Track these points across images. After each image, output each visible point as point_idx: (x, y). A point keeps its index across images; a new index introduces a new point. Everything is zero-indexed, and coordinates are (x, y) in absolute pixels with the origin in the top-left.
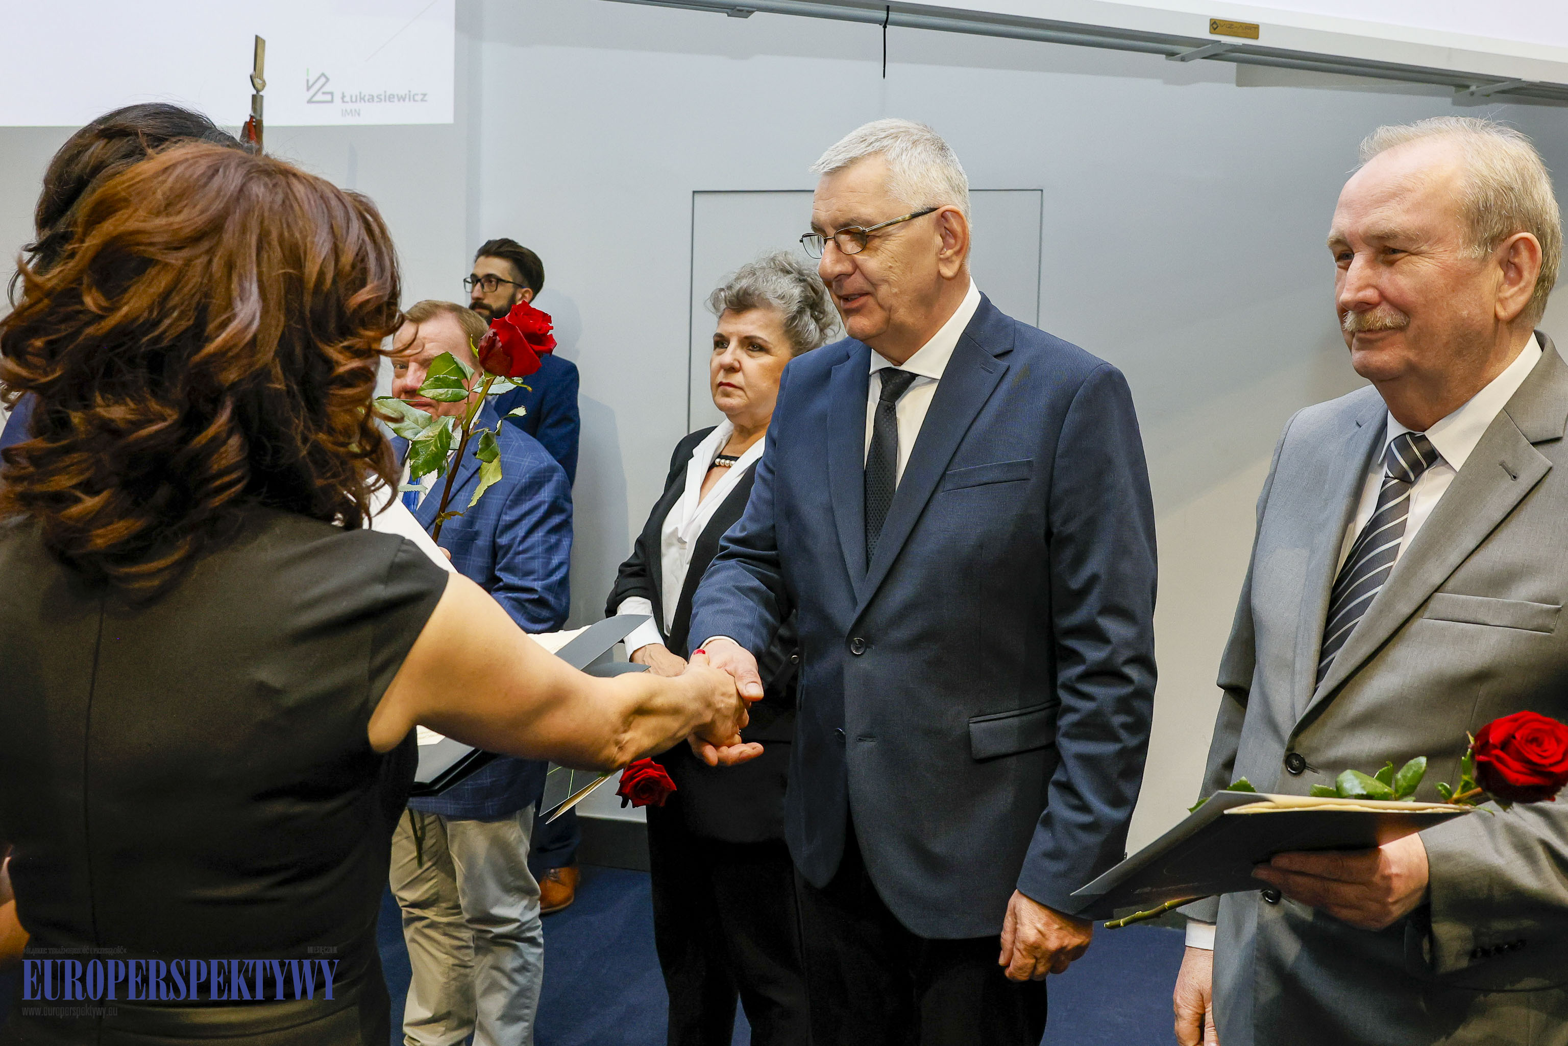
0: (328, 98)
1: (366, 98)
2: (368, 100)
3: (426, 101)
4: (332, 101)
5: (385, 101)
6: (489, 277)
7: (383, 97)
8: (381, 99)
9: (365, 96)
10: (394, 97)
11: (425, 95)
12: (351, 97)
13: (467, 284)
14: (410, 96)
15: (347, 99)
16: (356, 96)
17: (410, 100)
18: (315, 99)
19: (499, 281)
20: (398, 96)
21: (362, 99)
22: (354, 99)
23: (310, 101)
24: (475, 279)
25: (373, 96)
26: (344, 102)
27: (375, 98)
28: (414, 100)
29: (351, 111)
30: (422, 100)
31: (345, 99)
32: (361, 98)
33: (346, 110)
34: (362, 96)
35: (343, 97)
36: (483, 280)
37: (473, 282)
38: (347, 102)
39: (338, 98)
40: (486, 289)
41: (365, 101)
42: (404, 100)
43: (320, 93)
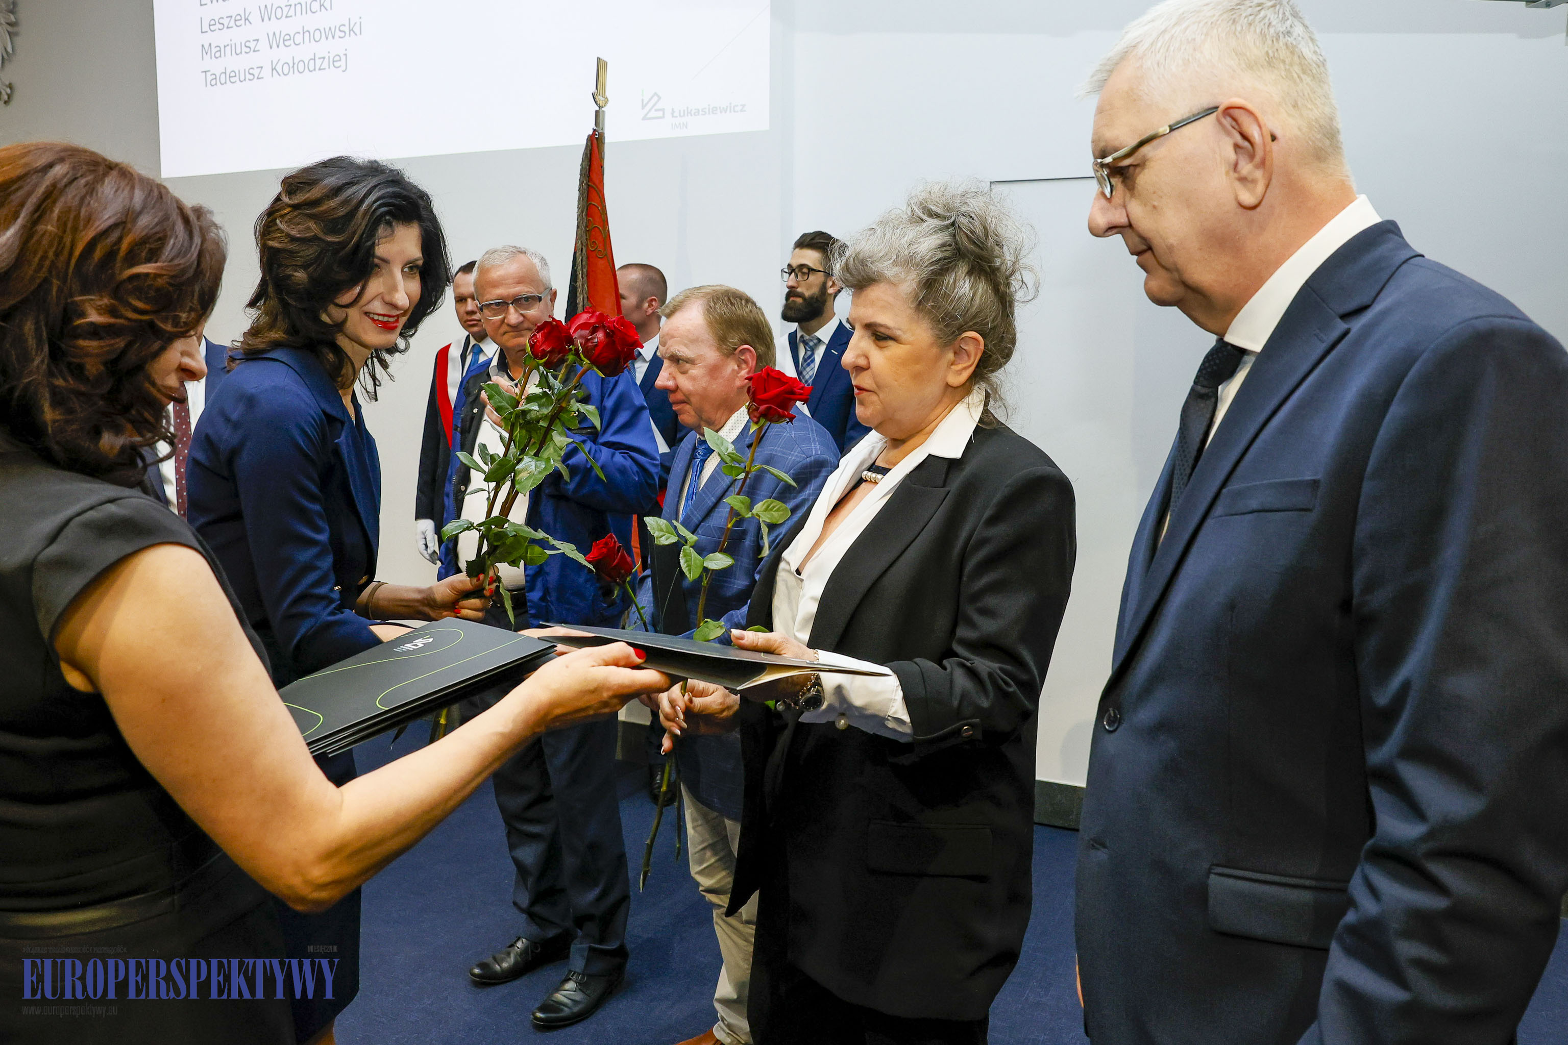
0: (660, 114)
1: (693, 113)
2: (695, 115)
3: (745, 111)
4: (663, 117)
5: (709, 114)
6: (802, 268)
7: (707, 111)
8: (706, 113)
9: (691, 110)
10: (716, 110)
11: (743, 106)
12: (680, 111)
14: (730, 107)
15: (676, 114)
16: (684, 111)
17: (730, 112)
18: (649, 116)
19: (811, 271)
20: (720, 108)
22: (682, 114)
23: (644, 118)
25: (698, 110)
26: (673, 117)
27: (701, 113)
28: (735, 111)
29: (680, 124)
30: (741, 111)
31: (675, 115)
32: (688, 113)
33: (675, 124)
34: (689, 111)
35: (673, 112)
36: (796, 270)
38: (676, 117)
39: (668, 114)
41: (691, 115)
42: (725, 112)
43: (653, 110)
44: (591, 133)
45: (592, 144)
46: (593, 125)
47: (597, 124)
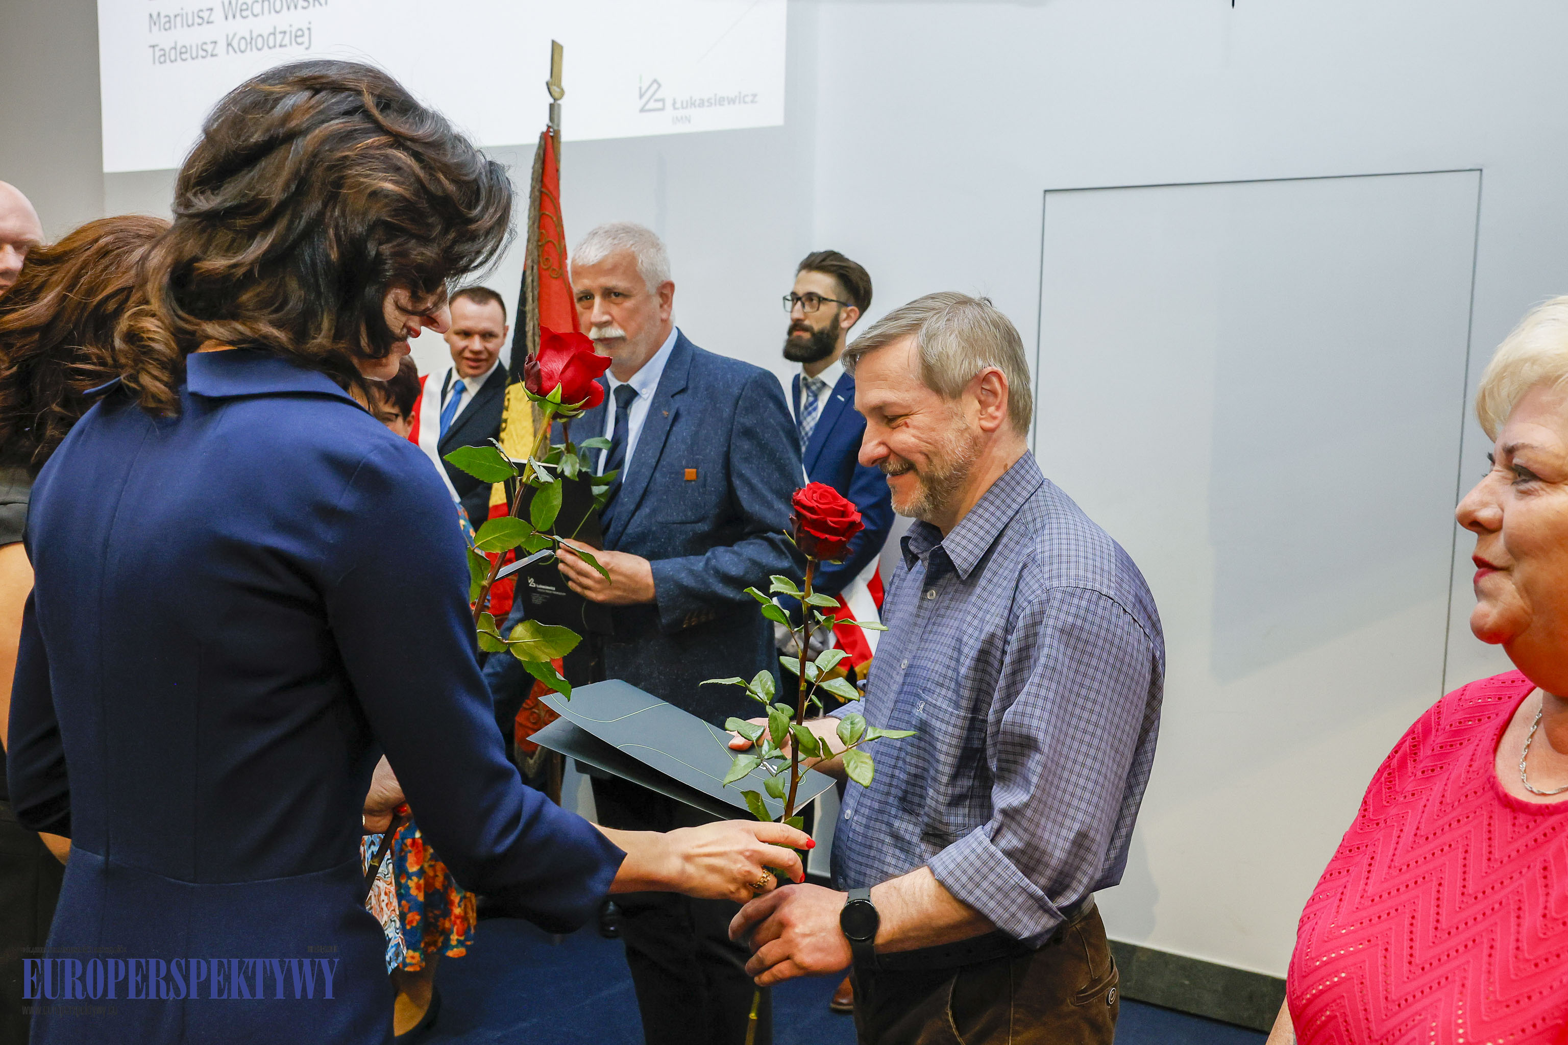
0: (660, 105)
1: (696, 103)
2: (699, 105)
3: (756, 102)
4: (664, 109)
5: (716, 104)
6: (810, 296)
7: (713, 101)
8: (711, 104)
9: (695, 101)
10: (724, 101)
11: (755, 96)
12: (682, 102)
13: (787, 302)
14: (740, 98)
15: (678, 105)
16: (687, 102)
17: (739, 103)
18: (646, 107)
19: (822, 300)
20: (728, 98)
21: (693, 104)
22: (685, 105)
23: (642, 110)
24: (795, 298)
25: (705, 102)
26: (674, 108)
27: (706, 104)
28: (745, 102)
29: (683, 118)
30: (752, 102)
31: (676, 106)
32: (691, 103)
33: (676, 118)
35: (674, 103)
36: (803, 299)
37: (793, 300)
38: (678, 109)
39: (669, 103)
40: (807, 309)
41: (695, 107)
42: (734, 103)
43: (652, 101)
44: (545, 129)
45: (546, 143)
46: (546, 120)
47: (551, 119)
